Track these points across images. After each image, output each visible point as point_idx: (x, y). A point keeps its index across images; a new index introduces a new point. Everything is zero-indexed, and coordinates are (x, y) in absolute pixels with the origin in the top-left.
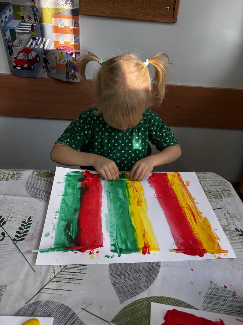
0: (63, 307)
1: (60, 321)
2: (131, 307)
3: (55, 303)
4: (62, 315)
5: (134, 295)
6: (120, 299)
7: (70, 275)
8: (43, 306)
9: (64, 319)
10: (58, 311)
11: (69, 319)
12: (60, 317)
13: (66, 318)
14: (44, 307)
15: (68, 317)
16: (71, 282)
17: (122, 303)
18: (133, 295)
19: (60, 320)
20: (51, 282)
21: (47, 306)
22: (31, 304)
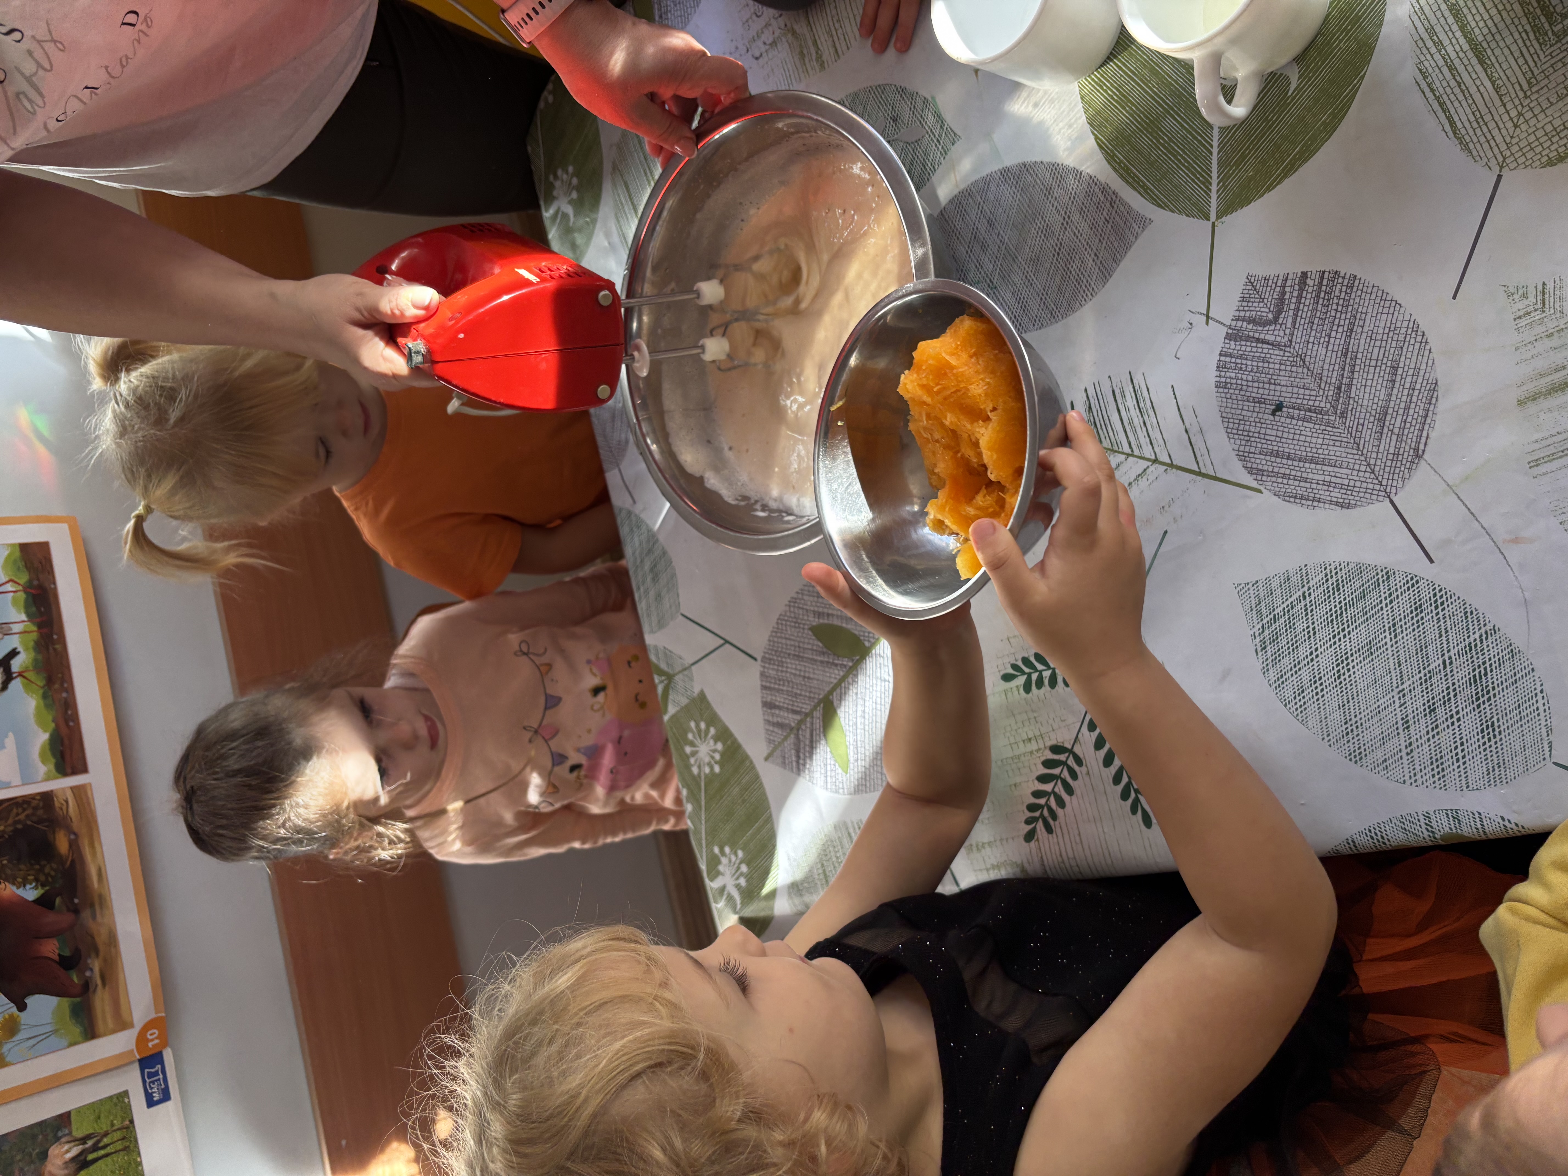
0: (1223, 380)
1: (1263, 362)
2: (1151, 190)
3: (1222, 409)
4: (1244, 366)
5: (1114, 198)
6: (1140, 231)
7: (1131, 422)
8: (1246, 438)
9: (1252, 354)
10: (1240, 387)
11: (1248, 338)
12: (1251, 371)
13: (1249, 349)
14: (1245, 433)
15: (1243, 348)
16: (1149, 404)
17: (1147, 221)
18: (1117, 202)
19: (1260, 364)
20: (1174, 463)
21: (1241, 427)
22: (1255, 476)
